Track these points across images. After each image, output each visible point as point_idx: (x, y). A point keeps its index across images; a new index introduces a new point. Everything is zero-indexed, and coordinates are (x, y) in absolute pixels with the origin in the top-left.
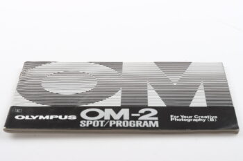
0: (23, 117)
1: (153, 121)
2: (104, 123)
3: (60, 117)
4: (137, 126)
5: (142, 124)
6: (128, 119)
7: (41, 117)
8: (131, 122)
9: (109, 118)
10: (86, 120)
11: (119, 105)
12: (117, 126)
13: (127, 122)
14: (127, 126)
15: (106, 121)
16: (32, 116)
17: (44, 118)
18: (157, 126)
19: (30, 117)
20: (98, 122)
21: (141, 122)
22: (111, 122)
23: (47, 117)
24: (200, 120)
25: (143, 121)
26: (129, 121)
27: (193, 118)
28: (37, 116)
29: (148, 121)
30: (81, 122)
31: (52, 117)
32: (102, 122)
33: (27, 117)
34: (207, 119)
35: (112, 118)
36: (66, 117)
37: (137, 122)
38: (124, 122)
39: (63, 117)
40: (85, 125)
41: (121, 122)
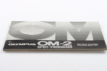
0: (12, 44)
1: (70, 46)
2: (48, 47)
3: (29, 44)
4: (63, 48)
5: (65, 47)
6: (59, 45)
7: (20, 44)
8: (60, 46)
9: (50, 45)
10: (40, 46)
11: (55, 40)
12: (54, 48)
13: (58, 47)
14: (58, 48)
15: (49, 46)
16: (16, 44)
17: (21, 45)
18: (72, 48)
19: (15, 44)
20: (45, 47)
21: (64, 46)
22: (51, 46)
23: (23, 44)
24: (90, 45)
25: (65, 46)
26: (59, 46)
27: (87, 45)
28: (18, 44)
29: (68, 46)
30: (38, 46)
31: (25, 44)
32: (47, 47)
33: (14, 44)
34: (93, 45)
35: (51, 45)
36: (31, 44)
37: (63, 46)
38: (57, 47)
39: (30, 44)
40: (39, 48)
41: (55, 46)
